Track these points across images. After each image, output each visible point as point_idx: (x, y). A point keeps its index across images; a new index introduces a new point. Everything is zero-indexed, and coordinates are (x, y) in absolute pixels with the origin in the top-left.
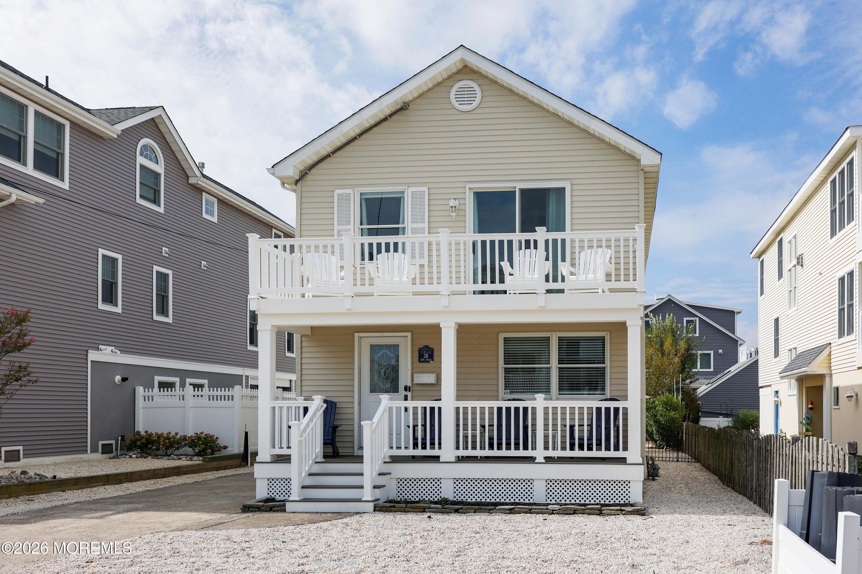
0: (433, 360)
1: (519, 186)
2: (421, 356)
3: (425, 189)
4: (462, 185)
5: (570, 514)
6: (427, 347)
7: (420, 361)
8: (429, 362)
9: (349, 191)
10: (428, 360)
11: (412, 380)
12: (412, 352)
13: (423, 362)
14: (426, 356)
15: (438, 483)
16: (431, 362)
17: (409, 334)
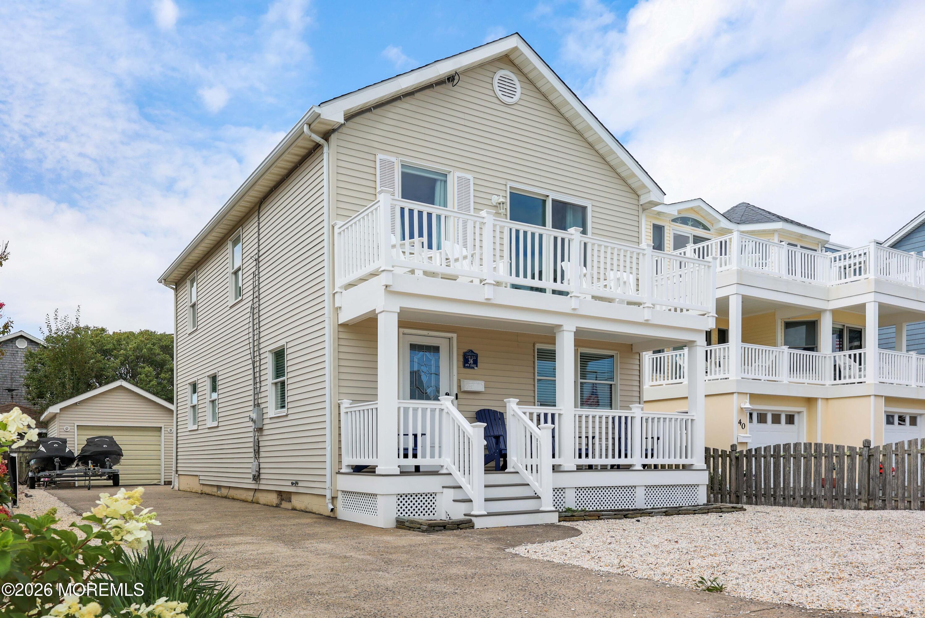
0: (477, 366)
1: (553, 196)
2: (466, 361)
3: (470, 176)
4: (503, 182)
5: (705, 513)
6: (472, 352)
7: (464, 367)
8: (473, 368)
9: (393, 159)
10: (473, 366)
11: (459, 387)
12: (458, 355)
13: (467, 367)
14: (471, 361)
15: (562, 493)
16: (475, 368)
17: (454, 336)
